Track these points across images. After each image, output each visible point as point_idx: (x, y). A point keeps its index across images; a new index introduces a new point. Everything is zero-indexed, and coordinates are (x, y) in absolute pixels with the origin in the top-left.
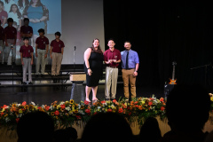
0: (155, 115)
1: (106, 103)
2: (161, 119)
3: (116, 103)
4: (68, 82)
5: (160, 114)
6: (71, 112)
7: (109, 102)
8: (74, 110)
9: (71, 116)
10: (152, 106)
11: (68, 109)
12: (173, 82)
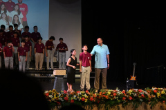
0: (118, 104)
1: (80, 93)
2: (123, 107)
3: (89, 93)
4: (52, 76)
5: (122, 102)
6: (53, 99)
7: (83, 92)
8: (55, 98)
9: (53, 102)
10: (116, 96)
11: (51, 96)
12: (133, 78)
